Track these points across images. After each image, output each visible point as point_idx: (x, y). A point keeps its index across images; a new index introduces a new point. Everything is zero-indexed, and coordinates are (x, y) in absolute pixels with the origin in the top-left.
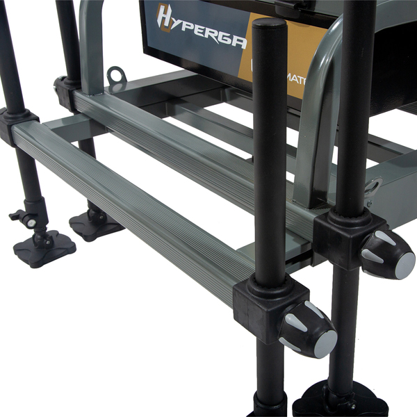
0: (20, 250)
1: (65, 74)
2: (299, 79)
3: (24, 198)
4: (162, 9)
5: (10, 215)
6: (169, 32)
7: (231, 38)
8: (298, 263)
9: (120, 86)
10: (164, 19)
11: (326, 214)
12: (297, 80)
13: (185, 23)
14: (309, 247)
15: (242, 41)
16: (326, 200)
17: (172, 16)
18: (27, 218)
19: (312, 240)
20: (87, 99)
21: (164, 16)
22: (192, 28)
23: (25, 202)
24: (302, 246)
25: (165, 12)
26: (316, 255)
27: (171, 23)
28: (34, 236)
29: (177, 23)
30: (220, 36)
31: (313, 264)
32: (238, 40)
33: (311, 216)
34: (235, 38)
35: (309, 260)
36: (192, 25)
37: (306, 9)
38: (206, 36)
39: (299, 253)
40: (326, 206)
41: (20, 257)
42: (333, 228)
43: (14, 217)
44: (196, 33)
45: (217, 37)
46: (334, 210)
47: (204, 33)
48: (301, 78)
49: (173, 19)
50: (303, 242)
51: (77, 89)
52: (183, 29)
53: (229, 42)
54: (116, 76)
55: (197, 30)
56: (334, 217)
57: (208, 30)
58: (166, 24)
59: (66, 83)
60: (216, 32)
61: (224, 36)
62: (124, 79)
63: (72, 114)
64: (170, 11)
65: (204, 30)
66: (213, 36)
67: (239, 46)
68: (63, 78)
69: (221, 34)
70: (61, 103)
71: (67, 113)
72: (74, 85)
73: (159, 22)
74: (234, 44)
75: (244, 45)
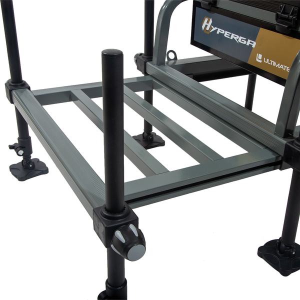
0: (13, 169)
1: (143, 52)
2: (284, 67)
3: (18, 136)
4: (206, 20)
6: (208, 33)
7: (247, 41)
8: (273, 167)
9: (173, 61)
10: (206, 26)
11: (293, 142)
12: (283, 68)
13: (219, 30)
14: (280, 159)
15: (253, 43)
16: (293, 135)
17: (212, 25)
18: (19, 148)
19: (282, 155)
20: (155, 67)
21: (207, 24)
22: (223, 32)
23: (18, 139)
24: (276, 157)
25: (208, 22)
26: (284, 163)
27: (211, 28)
28: (23, 161)
29: (214, 29)
30: (240, 39)
31: (281, 169)
32: (251, 42)
33: (284, 142)
34: (249, 41)
35: (279, 166)
36: (223, 31)
37: (294, 29)
38: (231, 38)
39: (274, 161)
40: (292, 137)
41: (12, 173)
42: (296, 148)
43: (11, 147)
44: (225, 35)
45: (238, 40)
46: (298, 139)
47: (230, 36)
48: (285, 67)
49: (212, 27)
50: (277, 155)
51: (149, 61)
52: (218, 33)
53: (245, 42)
54: (171, 56)
55: (226, 34)
56: (297, 143)
57: (233, 35)
58: (208, 29)
59: (143, 57)
60: (238, 36)
61: (242, 39)
62: (176, 58)
63: (143, 75)
64: (211, 21)
65: (231, 35)
66: (235, 38)
67: (250, 46)
68: (141, 54)
69: (241, 38)
70: (138, 69)
71: (141, 74)
72: (147, 58)
73: (203, 27)
74: (248, 44)
75: (254, 45)
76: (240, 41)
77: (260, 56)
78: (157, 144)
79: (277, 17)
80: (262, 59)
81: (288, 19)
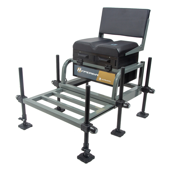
4: (79, 68)
5: (18, 119)
13: (84, 71)
18: (23, 119)
22: (86, 72)
28: (23, 123)
29: (82, 71)
34: (96, 74)
48: (109, 81)
50: (113, 105)
57: (90, 73)
58: (80, 71)
62: (67, 81)
64: (81, 69)
69: (93, 73)
72: (58, 82)
73: (78, 71)
74: (96, 75)
75: (98, 75)
76: (92, 74)
77: (100, 78)
78: (63, 110)
79: (105, 68)
80: (101, 79)
81: (109, 68)
